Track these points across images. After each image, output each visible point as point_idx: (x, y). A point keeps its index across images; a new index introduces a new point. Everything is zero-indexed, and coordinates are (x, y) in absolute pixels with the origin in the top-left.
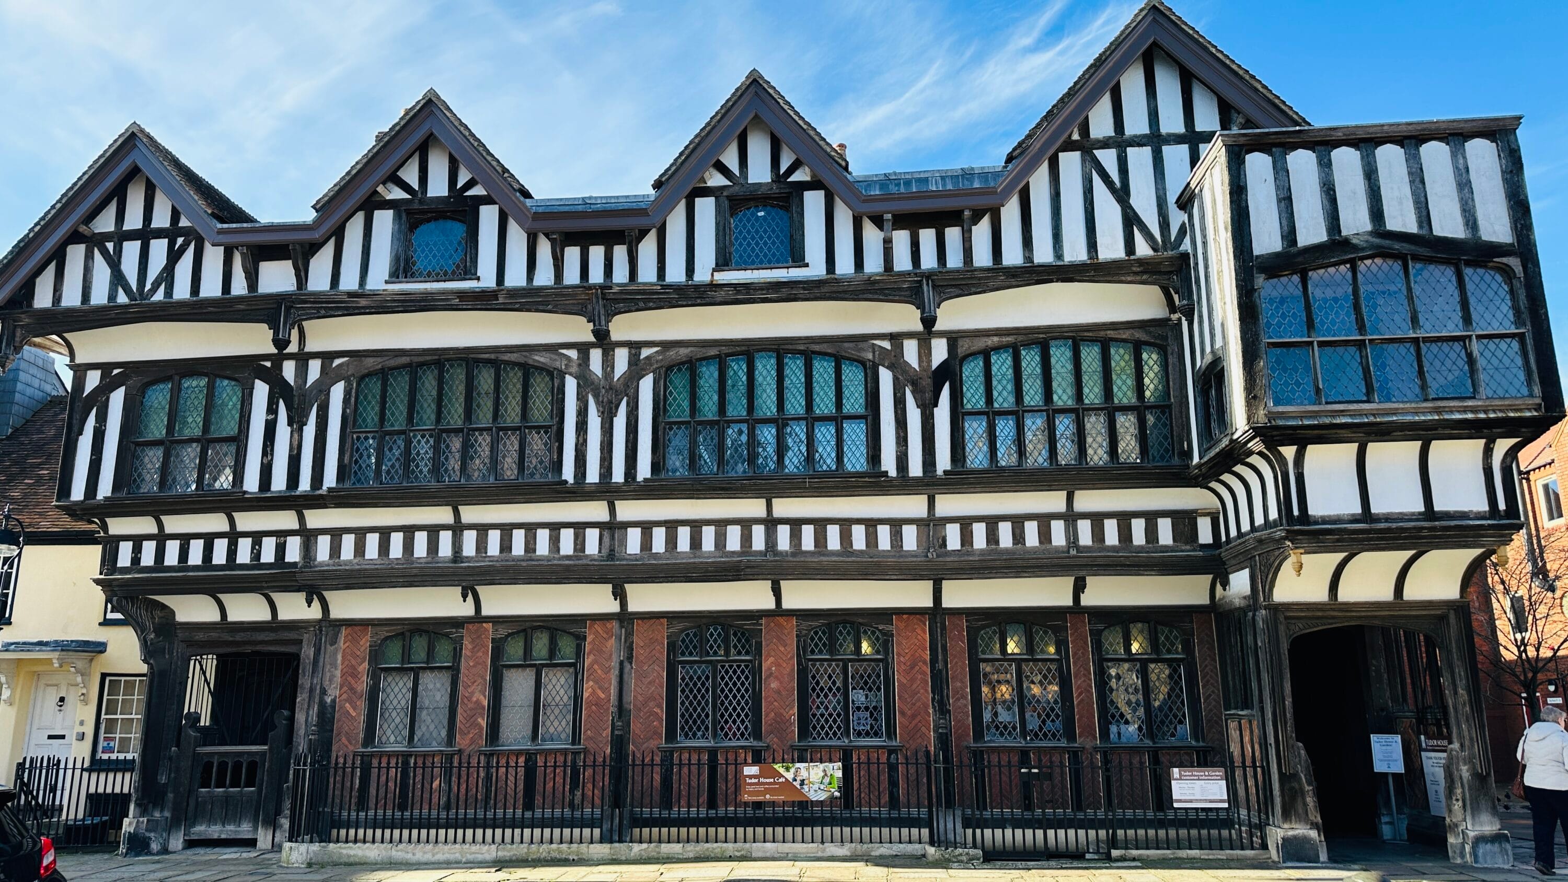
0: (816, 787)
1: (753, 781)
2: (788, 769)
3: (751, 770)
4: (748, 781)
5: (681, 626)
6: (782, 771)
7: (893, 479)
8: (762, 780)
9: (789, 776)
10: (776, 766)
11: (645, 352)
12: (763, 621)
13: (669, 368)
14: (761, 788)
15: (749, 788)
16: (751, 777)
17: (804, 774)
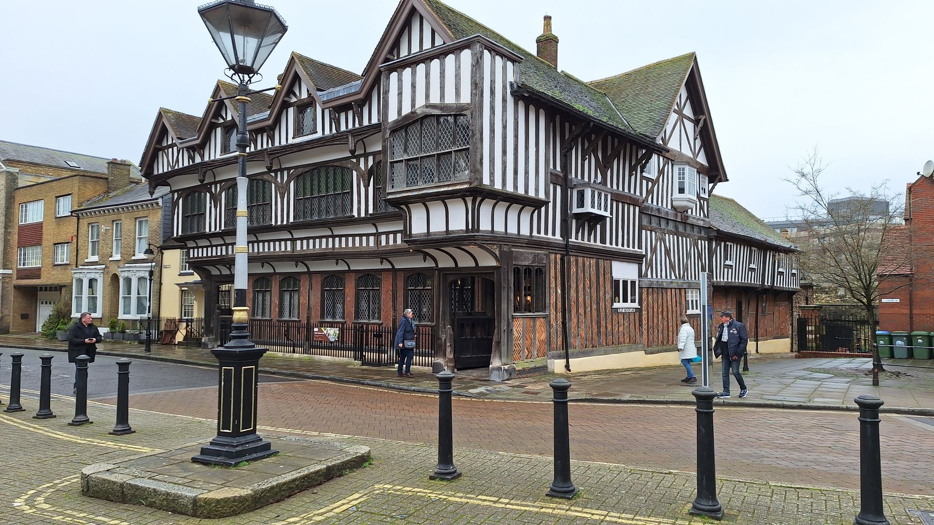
0: (332, 336)
1: (317, 333)
2: (325, 330)
3: (316, 329)
4: (316, 333)
5: (324, 276)
6: (323, 330)
7: (356, 218)
8: (319, 333)
9: (325, 332)
10: (322, 328)
11: (292, 171)
12: (346, 275)
13: (298, 177)
14: (318, 336)
15: (316, 336)
16: (316, 332)
17: (329, 332)
